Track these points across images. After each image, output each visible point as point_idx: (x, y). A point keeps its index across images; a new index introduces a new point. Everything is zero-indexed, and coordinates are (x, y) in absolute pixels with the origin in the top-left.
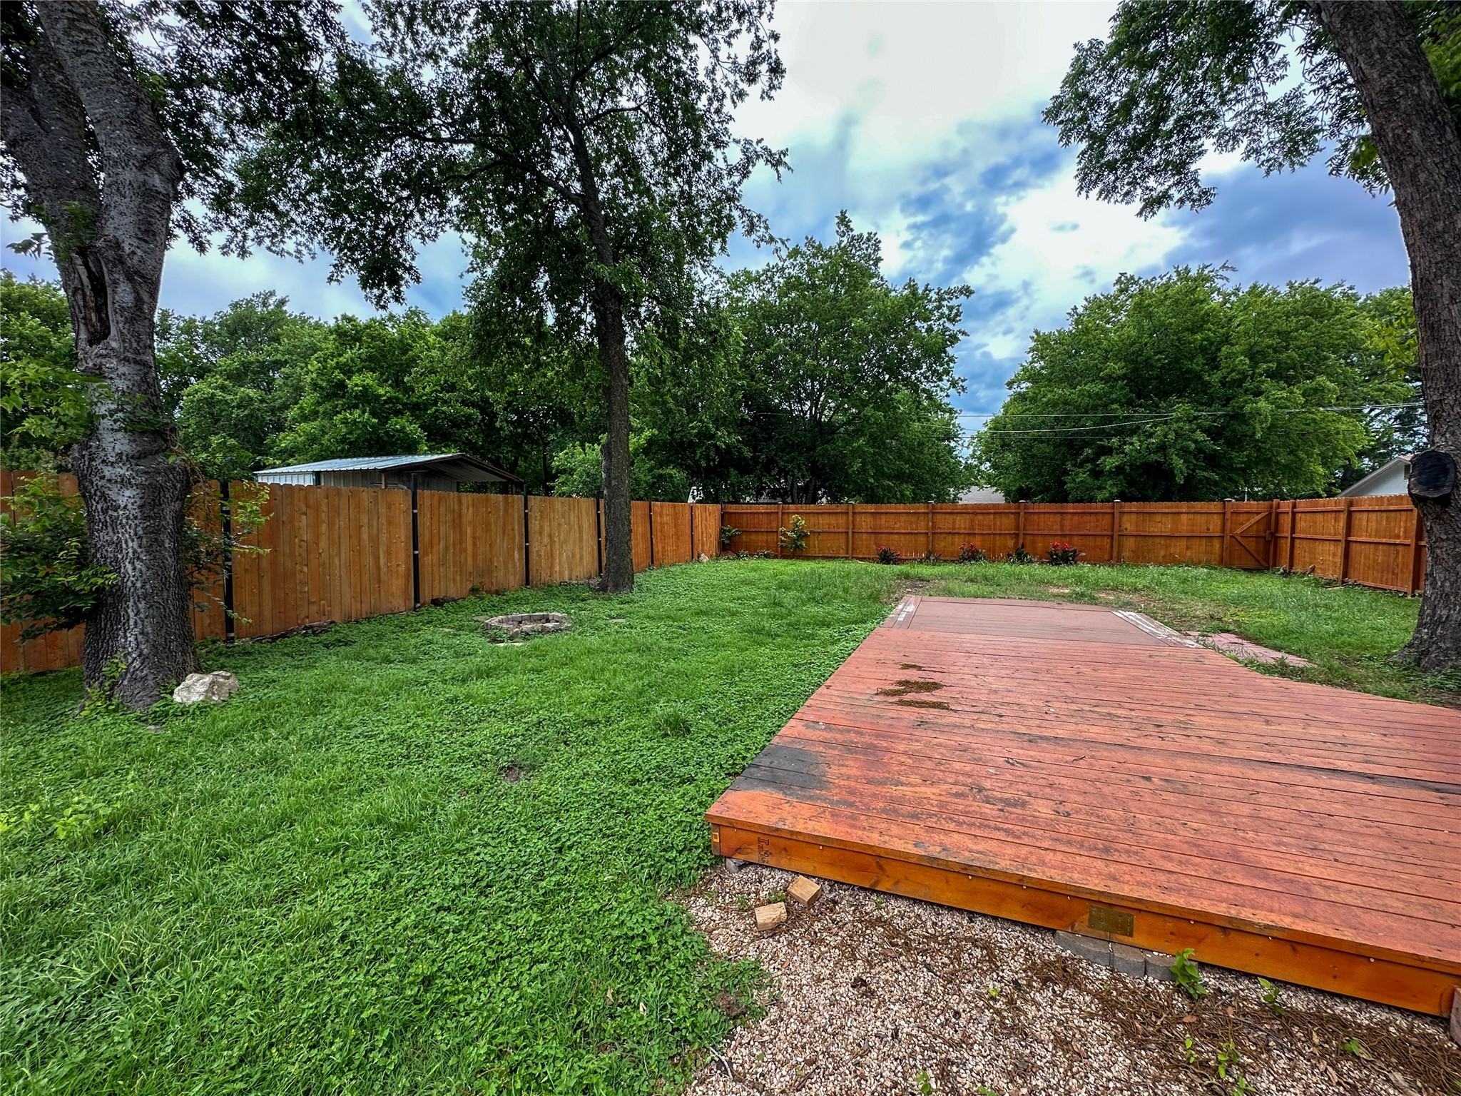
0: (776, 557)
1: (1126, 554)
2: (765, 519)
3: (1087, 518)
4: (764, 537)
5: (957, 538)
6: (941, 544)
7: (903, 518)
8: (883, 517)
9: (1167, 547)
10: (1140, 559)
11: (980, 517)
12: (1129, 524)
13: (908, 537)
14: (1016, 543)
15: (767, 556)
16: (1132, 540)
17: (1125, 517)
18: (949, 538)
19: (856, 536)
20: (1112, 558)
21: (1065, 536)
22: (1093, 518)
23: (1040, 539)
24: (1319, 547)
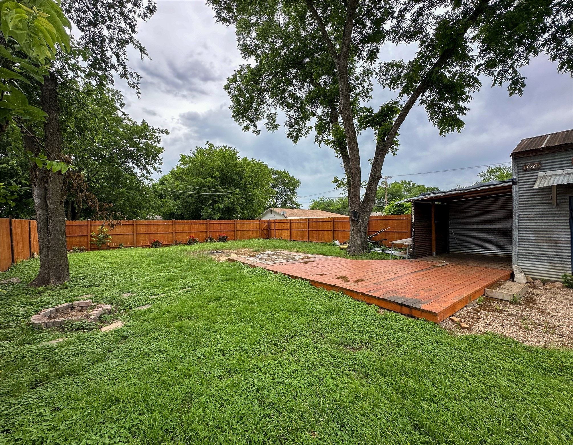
0: (87, 250)
1: (238, 236)
2: (78, 229)
3: (228, 225)
4: (78, 239)
5: (185, 235)
6: (179, 237)
7: (161, 227)
8: (152, 227)
9: (248, 233)
10: (242, 238)
11: (193, 225)
12: (239, 227)
13: (164, 235)
14: (207, 235)
15: (82, 251)
16: (240, 232)
17: (238, 225)
18: (182, 234)
19: (138, 236)
20: (235, 239)
21: (221, 231)
22: (229, 225)
23: (214, 233)
24: (283, 231)
